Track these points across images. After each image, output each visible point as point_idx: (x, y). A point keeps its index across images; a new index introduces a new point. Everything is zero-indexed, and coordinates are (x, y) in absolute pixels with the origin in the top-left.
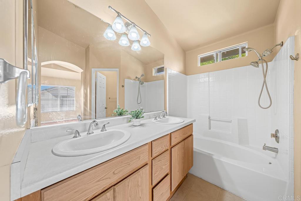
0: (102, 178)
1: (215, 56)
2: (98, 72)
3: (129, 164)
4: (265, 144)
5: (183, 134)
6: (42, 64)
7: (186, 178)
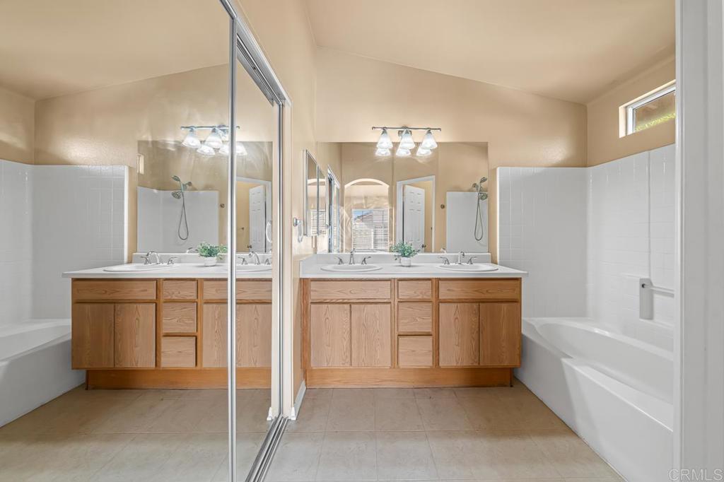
2: (407, 186)
5: (476, 291)
6: (346, 186)
7: (505, 386)
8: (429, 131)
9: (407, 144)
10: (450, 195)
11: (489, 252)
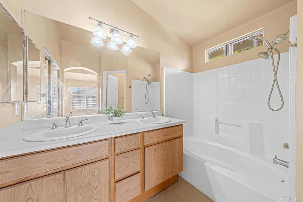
0: (52, 161)
1: (224, 49)
2: (109, 74)
3: (83, 155)
4: (276, 156)
5: (164, 135)
6: (65, 70)
7: (175, 183)
8: (132, 35)
9: (117, 38)
10: (133, 81)
11: (160, 110)
